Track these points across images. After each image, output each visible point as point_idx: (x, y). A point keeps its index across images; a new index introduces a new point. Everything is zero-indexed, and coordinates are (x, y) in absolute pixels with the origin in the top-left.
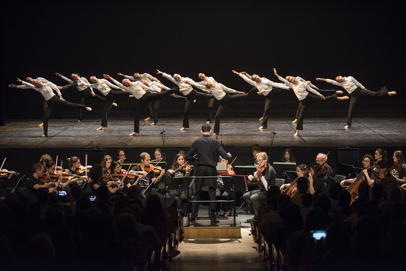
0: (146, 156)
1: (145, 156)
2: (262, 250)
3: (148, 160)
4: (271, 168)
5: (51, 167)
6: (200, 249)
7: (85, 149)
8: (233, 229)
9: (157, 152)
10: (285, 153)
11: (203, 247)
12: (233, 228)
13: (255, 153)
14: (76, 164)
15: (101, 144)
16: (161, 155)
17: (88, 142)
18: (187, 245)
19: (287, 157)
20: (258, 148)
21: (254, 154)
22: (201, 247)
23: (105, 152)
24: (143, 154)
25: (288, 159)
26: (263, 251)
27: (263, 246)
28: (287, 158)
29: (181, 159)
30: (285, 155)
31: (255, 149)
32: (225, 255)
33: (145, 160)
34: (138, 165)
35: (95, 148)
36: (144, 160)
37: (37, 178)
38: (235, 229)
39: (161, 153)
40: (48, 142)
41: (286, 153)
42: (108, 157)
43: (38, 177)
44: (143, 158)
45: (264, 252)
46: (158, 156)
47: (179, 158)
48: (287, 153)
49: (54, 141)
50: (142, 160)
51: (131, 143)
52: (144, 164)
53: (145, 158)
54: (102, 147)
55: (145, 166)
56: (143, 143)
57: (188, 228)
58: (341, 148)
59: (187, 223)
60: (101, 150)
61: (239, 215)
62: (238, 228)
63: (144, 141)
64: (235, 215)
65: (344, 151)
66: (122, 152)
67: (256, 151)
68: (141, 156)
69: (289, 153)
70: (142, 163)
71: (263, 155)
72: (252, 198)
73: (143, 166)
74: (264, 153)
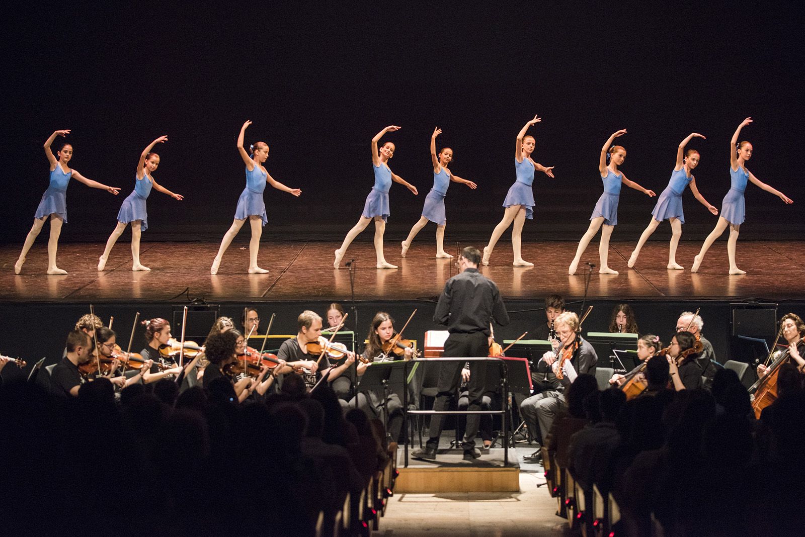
1: (309, 319)
2: (569, 506)
5: (105, 340)
6: (433, 513)
7: (173, 305)
8: (503, 473)
9: (333, 312)
10: (616, 316)
12: (502, 471)
13: (550, 313)
14: (160, 335)
15: (207, 294)
17: (175, 290)
19: (621, 323)
20: (560, 303)
21: (550, 316)
22: (434, 510)
23: (218, 310)
24: (306, 314)
25: (623, 327)
26: (572, 507)
27: (570, 498)
28: (621, 325)
29: (386, 327)
30: (617, 318)
31: (552, 305)
32: (487, 525)
33: (311, 329)
35: (196, 301)
36: (308, 329)
38: (506, 473)
40: (87, 289)
41: (619, 314)
42: (224, 322)
43: (78, 362)
44: (308, 324)
45: (573, 509)
46: (335, 321)
47: (382, 326)
48: (621, 313)
50: (304, 328)
51: (272, 292)
52: (307, 337)
53: (311, 324)
54: (209, 301)
55: (307, 342)
56: (299, 292)
57: (406, 469)
58: (737, 302)
59: (404, 460)
60: (209, 306)
61: (514, 447)
62: (513, 471)
63: (300, 288)
64: (506, 446)
65: (744, 309)
66: (252, 314)
67: (553, 310)
68: (301, 318)
69: (624, 314)
70: (304, 334)
71: (571, 320)
72: (541, 406)
73: (305, 340)
74: (573, 315)
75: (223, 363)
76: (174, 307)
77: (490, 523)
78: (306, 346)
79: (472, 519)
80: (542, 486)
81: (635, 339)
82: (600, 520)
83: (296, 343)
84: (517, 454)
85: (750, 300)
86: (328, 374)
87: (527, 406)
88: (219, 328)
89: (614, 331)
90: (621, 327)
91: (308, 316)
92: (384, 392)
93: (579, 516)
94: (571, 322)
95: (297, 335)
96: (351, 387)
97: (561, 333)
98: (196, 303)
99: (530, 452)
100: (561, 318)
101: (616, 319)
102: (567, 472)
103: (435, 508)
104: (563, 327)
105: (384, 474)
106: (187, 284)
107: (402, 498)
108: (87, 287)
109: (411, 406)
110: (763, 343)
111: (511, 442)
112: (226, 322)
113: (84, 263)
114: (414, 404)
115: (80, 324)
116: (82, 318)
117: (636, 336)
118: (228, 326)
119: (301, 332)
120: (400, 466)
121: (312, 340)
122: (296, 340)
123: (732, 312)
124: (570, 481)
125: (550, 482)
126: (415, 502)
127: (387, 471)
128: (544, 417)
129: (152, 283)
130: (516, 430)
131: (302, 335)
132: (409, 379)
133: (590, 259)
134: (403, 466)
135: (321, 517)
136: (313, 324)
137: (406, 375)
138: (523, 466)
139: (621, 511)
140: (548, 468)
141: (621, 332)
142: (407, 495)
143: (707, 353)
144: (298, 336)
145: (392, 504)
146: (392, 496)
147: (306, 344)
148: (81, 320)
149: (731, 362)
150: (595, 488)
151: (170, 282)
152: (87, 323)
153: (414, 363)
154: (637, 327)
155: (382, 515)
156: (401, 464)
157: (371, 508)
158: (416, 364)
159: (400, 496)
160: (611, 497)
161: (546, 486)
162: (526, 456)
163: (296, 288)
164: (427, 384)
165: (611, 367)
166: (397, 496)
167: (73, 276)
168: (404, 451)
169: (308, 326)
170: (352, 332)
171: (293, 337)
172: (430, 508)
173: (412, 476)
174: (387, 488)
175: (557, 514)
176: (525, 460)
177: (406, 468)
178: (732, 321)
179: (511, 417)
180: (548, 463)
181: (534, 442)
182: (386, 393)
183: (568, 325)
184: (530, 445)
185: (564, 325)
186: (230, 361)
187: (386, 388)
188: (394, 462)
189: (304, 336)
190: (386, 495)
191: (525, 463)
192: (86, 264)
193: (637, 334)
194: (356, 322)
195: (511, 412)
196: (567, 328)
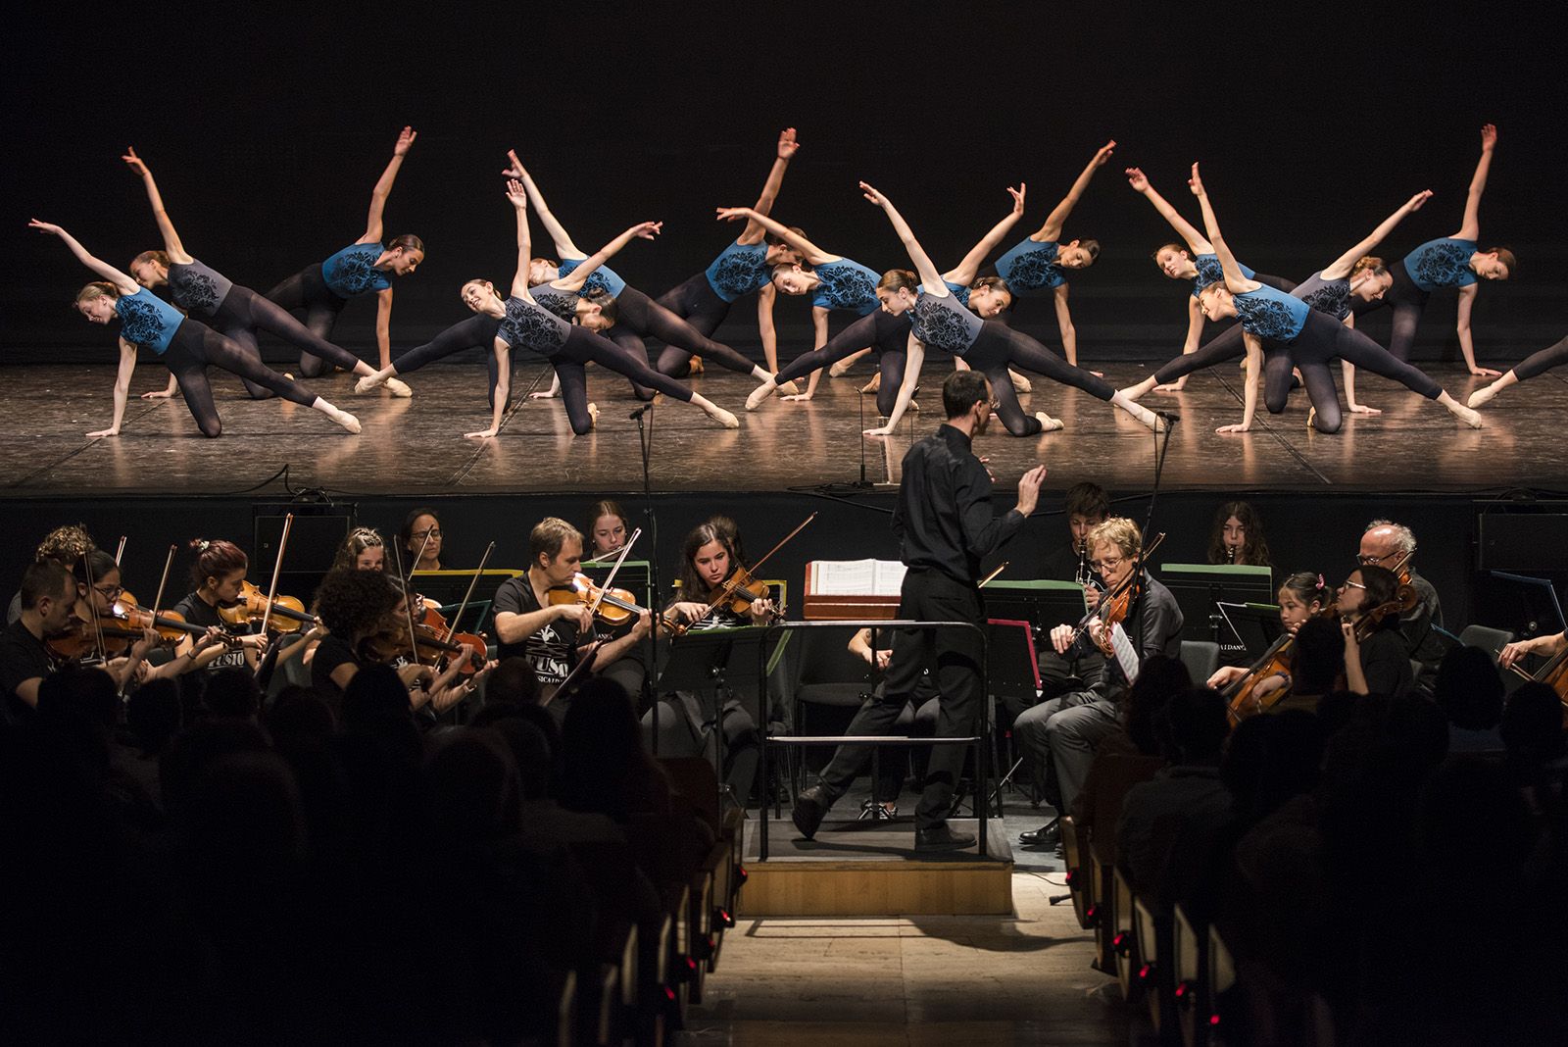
0: (567, 542)
1: (556, 535)
2: (1121, 950)
3: (572, 560)
4: (1157, 591)
6: (823, 962)
7: (255, 504)
8: (977, 872)
9: (608, 520)
10: (1223, 526)
11: (834, 953)
12: (972, 869)
13: (1078, 526)
14: (220, 584)
15: (331, 479)
16: (623, 532)
17: (261, 470)
18: (759, 946)
19: (1234, 542)
20: (1096, 502)
21: (1077, 531)
22: (825, 955)
23: (352, 514)
24: (549, 525)
25: (1238, 552)
26: (1127, 952)
27: (1124, 932)
28: (1234, 546)
29: (711, 557)
30: (1225, 532)
31: (1080, 509)
33: (560, 559)
34: (511, 576)
35: (304, 494)
36: (551, 557)
37: (38, 634)
38: (985, 872)
39: (624, 523)
40: (67, 468)
41: (1229, 521)
42: (362, 537)
43: (44, 632)
44: (550, 546)
45: (1130, 957)
46: (614, 539)
47: (701, 555)
48: (1233, 521)
49: (95, 465)
50: (543, 555)
51: (473, 473)
53: (557, 546)
54: (334, 494)
56: (531, 473)
57: (763, 866)
58: (1489, 497)
59: (758, 846)
60: (333, 504)
61: (1001, 816)
62: (999, 869)
63: (532, 466)
64: (983, 813)
65: (1502, 512)
66: (427, 521)
67: (1083, 519)
68: (538, 533)
69: (1240, 524)
70: (544, 568)
71: (1123, 533)
72: (1058, 725)
73: (545, 580)
74: (1127, 524)
75: (359, 636)
76: (255, 508)
77: (948, 983)
78: (547, 595)
79: (908, 974)
80: (1062, 902)
81: (1264, 578)
82: (1189, 985)
83: (527, 586)
84: (1007, 831)
85: (1518, 492)
86: (594, 655)
87: (1029, 726)
88: (353, 551)
89: (1220, 560)
90: (1234, 552)
91: (554, 529)
92: (716, 695)
93: (1143, 974)
94: (1123, 538)
95: (526, 570)
96: (645, 683)
97: (1103, 563)
98: (305, 500)
99: (1033, 826)
100: (1102, 531)
101: (1223, 534)
102: (1117, 874)
103: (826, 951)
104: (1107, 549)
105: (713, 878)
106: (286, 456)
107: (754, 928)
108: (66, 463)
109: (776, 725)
110: (1546, 589)
111: (994, 803)
113: (60, 410)
114: (781, 720)
115: (46, 549)
116: (51, 535)
117: (1267, 571)
118: (372, 544)
119: (538, 564)
120: (750, 860)
121: (560, 582)
122: (525, 581)
123: (1477, 518)
124: (1124, 893)
125: (1079, 894)
126: (783, 937)
127: (721, 871)
128: (1068, 749)
129: (209, 456)
130: (1004, 777)
131: (539, 570)
132: (770, 667)
133: (1166, 402)
134: (757, 858)
135: (571, 983)
136: (563, 548)
137: (765, 657)
138: (1021, 858)
139: (1237, 965)
140: (1075, 863)
141: (1232, 563)
142: (765, 923)
143: (1426, 608)
144: (530, 573)
145: (732, 941)
146: (732, 925)
147: (547, 591)
148: (49, 540)
149: (1475, 629)
150: (1178, 913)
151: (248, 452)
152: (61, 547)
153: (782, 633)
154: (1268, 552)
155: (711, 970)
156: (751, 854)
157: (684, 956)
158: (787, 635)
159: (750, 923)
160: (1213, 934)
161: (1070, 901)
162: (1026, 835)
163: (525, 464)
164: (811, 676)
165: (1212, 640)
166: (744, 925)
167: (35, 438)
168: (759, 825)
169: (553, 552)
170: (647, 563)
171: (517, 573)
172: (815, 951)
173: (777, 880)
174: (720, 908)
175: (1094, 966)
176: (1025, 843)
177: (763, 864)
178: (1477, 539)
179: (994, 748)
180: (1073, 852)
181: (1044, 804)
182: (720, 697)
183: (1116, 545)
184: (1035, 811)
185: (1108, 545)
186: (374, 632)
187: (719, 686)
188: (737, 849)
189: (543, 574)
190: (719, 925)
191: (1023, 849)
192: (64, 413)
193: (1270, 568)
194: (655, 542)
195: (994, 739)
196: (1114, 552)
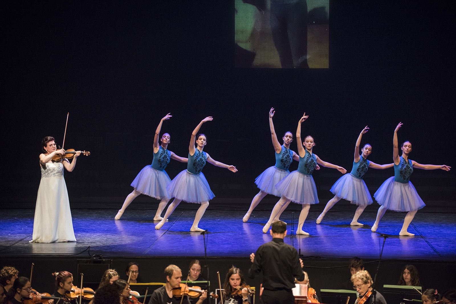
0: (175, 272)
1: (172, 270)
3: (177, 278)
7: (77, 259)
14: (64, 284)
23: (110, 263)
24: (171, 267)
29: (235, 279)
33: (173, 278)
35: (95, 256)
36: (170, 278)
44: (170, 274)
47: (232, 277)
50: (168, 277)
52: (170, 284)
53: (172, 274)
54: (105, 257)
55: (172, 288)
60: (104, 260)
66: (134, 267)
67: (354, 269)
68: (167, 270)
70: (168, 282)
71: (363, 276)
73: (170, 287)
76: (78, 261)
94: (363, 277)
97: (357, 286)
98: (95, 258)
100: (357, 275)
104: (358, 282)
112: (112, 273)
118: (115, 275)
121: (175, 287)
136: (173, 273)
147: (171, 290)
169: (171, 276)
171: (163, 284)
183: (361, 280)
185: (358, 280)
196: (360, 282)
